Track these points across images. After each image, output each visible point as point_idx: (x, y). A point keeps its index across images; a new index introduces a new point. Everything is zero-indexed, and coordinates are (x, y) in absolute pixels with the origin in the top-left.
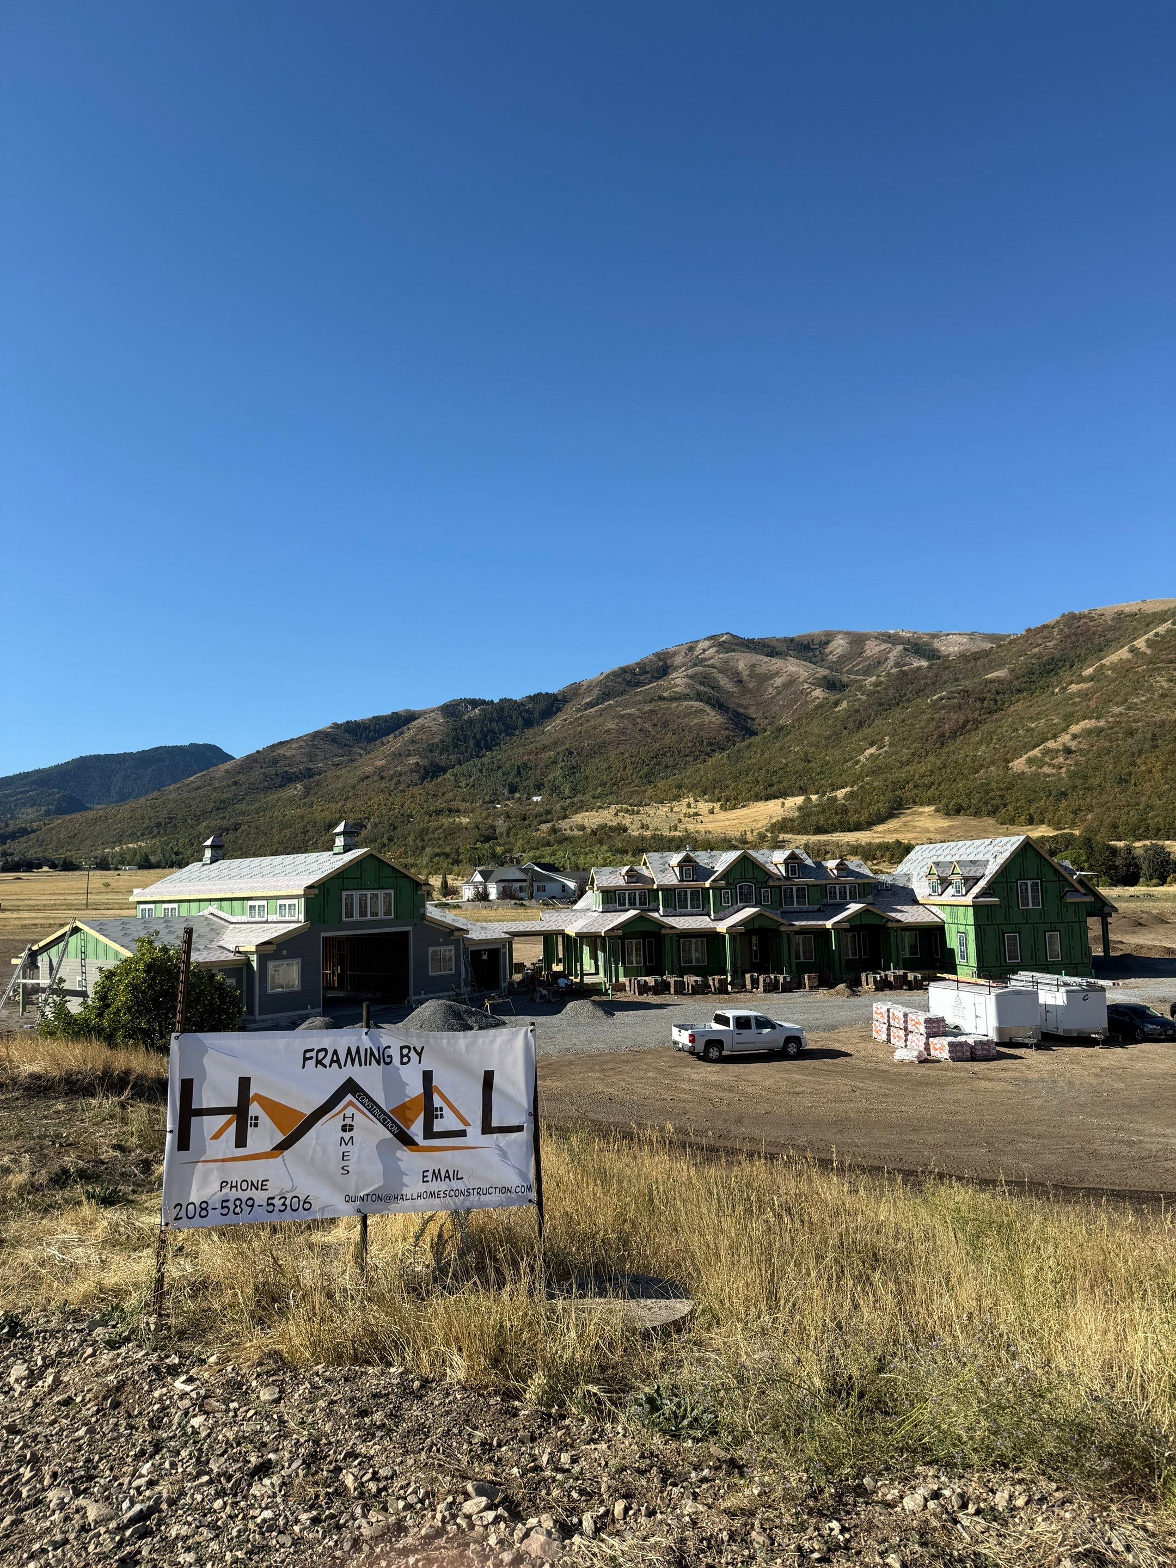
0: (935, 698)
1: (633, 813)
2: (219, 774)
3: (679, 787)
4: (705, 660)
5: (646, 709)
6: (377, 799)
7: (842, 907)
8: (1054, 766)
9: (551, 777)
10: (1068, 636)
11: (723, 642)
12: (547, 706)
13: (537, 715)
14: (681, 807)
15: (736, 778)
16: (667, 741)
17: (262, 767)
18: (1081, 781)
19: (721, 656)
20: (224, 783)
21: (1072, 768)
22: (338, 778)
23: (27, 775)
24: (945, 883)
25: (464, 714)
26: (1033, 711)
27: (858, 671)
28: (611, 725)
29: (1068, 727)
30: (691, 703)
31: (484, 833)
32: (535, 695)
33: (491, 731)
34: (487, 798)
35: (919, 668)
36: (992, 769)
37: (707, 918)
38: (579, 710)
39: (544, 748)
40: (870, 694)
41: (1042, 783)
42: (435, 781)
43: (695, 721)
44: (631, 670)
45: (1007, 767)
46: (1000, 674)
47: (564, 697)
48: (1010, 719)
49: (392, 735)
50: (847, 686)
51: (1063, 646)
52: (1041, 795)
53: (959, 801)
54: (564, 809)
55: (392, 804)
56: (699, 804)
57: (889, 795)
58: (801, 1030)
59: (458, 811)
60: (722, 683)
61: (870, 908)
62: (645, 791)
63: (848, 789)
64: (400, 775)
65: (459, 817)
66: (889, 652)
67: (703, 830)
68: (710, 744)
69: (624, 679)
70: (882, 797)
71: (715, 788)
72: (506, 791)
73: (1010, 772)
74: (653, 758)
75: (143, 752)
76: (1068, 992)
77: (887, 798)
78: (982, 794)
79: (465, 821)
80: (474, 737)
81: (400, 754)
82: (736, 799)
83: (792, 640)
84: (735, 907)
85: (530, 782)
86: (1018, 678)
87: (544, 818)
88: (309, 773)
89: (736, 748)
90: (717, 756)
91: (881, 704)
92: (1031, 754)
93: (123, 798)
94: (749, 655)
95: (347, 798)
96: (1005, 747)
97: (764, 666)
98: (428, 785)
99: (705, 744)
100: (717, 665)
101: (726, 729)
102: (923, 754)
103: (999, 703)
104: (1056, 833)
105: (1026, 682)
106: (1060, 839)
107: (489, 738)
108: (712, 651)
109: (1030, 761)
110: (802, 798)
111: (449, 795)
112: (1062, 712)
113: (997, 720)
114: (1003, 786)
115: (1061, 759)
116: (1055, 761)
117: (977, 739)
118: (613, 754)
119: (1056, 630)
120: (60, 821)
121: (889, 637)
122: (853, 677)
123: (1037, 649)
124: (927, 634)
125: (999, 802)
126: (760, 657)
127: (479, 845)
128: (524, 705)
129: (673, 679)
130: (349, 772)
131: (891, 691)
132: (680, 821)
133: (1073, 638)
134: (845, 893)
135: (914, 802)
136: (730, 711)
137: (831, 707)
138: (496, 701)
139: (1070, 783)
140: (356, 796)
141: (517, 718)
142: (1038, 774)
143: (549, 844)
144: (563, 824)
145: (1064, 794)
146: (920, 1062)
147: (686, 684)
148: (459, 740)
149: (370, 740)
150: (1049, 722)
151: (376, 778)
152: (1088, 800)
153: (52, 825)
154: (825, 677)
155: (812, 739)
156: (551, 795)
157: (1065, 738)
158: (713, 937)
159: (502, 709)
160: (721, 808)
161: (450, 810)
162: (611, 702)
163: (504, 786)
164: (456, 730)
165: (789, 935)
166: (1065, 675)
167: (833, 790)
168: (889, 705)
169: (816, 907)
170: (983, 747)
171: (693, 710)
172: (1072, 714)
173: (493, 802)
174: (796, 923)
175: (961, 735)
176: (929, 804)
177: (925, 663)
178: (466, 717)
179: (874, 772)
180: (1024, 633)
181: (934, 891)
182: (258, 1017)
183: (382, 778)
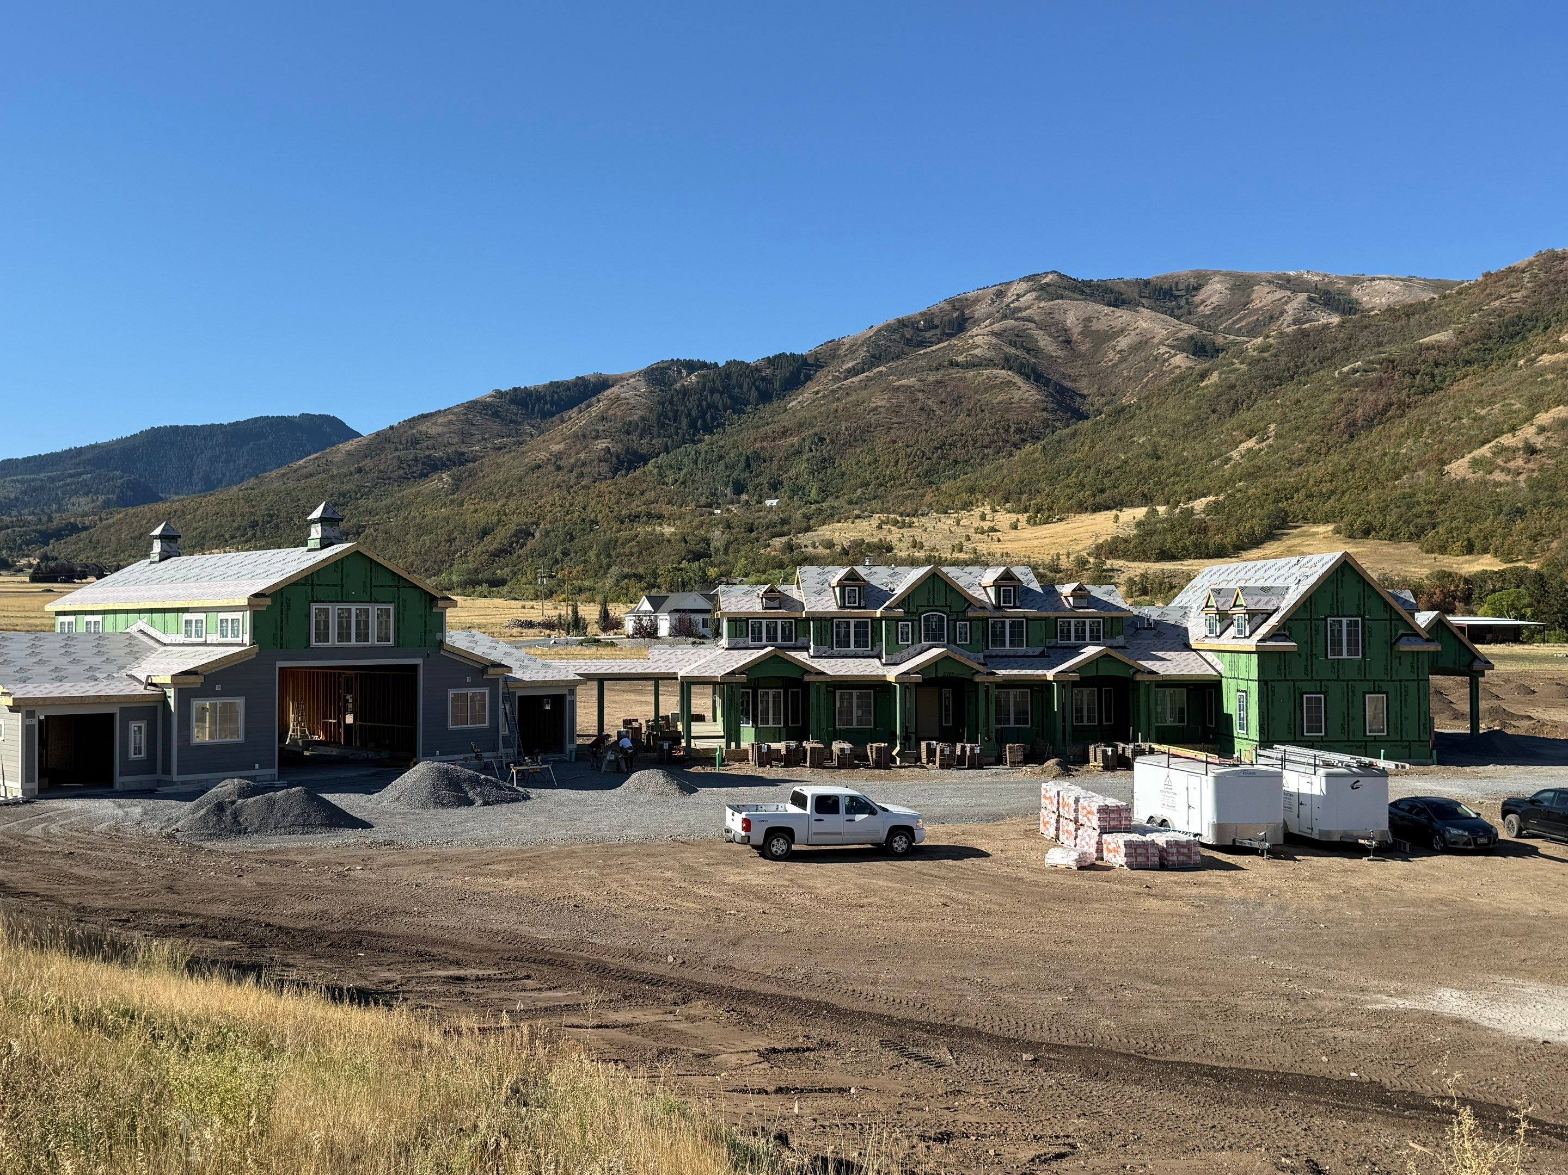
0: (1345, 369)
1: (904, 525)
2: (338, 457)
3: (972, 490)
4: (1019, 310)
5: (931, 379)
6: (550, 498)
7: (1075, 650)
8: (1509, 471)
9: (792, 473)
10: (1544, 285)
11: (1048, 285)
12: (792, 373)
13: (777, 385)
14: (971, 519)
15: (1053, 480)
16: (958, 426)
17: (396, 449)
18: (1547, 493)
19: (1042, 304)
20: (344, 470)
21: (1535, 474)
22: (499, 466)
23: (79, 451)
24: (1225, 619)
25: (675, 381)
26: (1486, 391)
27: (1240, 329)
28: (880, 401)
29: (1534, 414)
30: (995, 371)
31: (693, 547)
32: (775, 357)
33: (712, 406)
34: (703, 501)
35: (1326, 327)
36: (1421, 473)
37: (877, 660)
38: (836, 380)
39: (785, 433)
40: (1253, 363)
41: (1490, 495)
42: (632, 474)
43: (1000, 398)
44: (913, 324)
45: (1441, 471)
46: (1443, 336)
47: (817, 360)
48: (1451, 403)
49: (576, 409)
50: (1223, 350)
51: (1536, 299)
52: (1487, 512)
53: (1369, 518)
54: (808, 517)
55: (571, 505)
56: (998, 516)
57: (1270, 507)
58: (917, 818)
59: (660, 517)
60: (1042, 344)
61: (1113, 653)
62: (923, 496)
63: (1211, 498)
64: (584, 464)
65: (660, 525)
66: (1287, 302)
67: (999, 551)
68: (1019, 431)
69: (903, 336)
70: (1258, 511)
71: (1021, 493)
72: (728, 491)
73: (1446, 478)
74: (936, 448)
75: (237, 423)
76: (1328, 775)
77: (1265, 511)
78: (1403, 509)
79: (668, 530)
80: (689, 415)
81: (584, 436)
82: (1050, 509)
83: (1147, 283)
84: (918, 647)
85: (763, 479)
86: (1467, 344)
87: (778, 529)
88: (460, 459)
89: (1055, 437)
90: (1028, 448)
91: (1267, 378)
92: (1477, 453)
93: (210, 485)
94: (1082, 304)
95: (511, 494)
96: (1441, 442)
97: (1103, 320)
98: (623, 481)
99: (1012, 430)
100: (1036, 318)
101: (1044, 410)
102: (1324, 450)
103: (1438, 379)
104: (1504, 566)
105: (1478, 350)
106: (1508, 576)
107: (708, 416)
108: (1030, 297)
109: (1476, 464)
110: (1144, 510)
111: (651, 495)
112: (1527, 393)
113: (1432, 404)
114: (1434, 498)
115: (1520, 462)
116: (1512, 465)
117: (1402, 430)
118: (880, 441)
119: (1527, 275)
120: (121, 515)
121: (1289, 281)
122: (1231, 337)
123: (1497, 303)
124: (1342, 278)
125: (1426, 521)
126: (1098, 307)
127: (684, 564)
128: (760, 371)
129: (972, 337)
130: (514, 458)
131: (1284, 359)
132: (968, 538)
133: (1551, 287)
134: (1084, 631)
135: (1305, 519)
136: (1051, 385)
137: (1195, 381)
138: (721, 364)
139: (1531, 496)
140: (523, 493)
141: (749, 390)
142: (1485, 483)
143: (781, 566)
144: (803, 539)
145: (1520, 512)
146: (1080, 868)
147: (991, 347)
148: (666, 417)
149: (546, 415)
150: (1508, 408)
151: (551, 468)
152: (1554, 521)
153: (110, 521)
154: (1191, 337)
155: (1166, 426)
156: (791, 498)
157: (1528, 432)
158: (880, 688)
159: (728, 376)
160: (1028, 522)
161: (649, 515)
162: (881, 368)
163: (727, 485)
164: (663, 404)
165: (987, 687)
166: (1536, 340)
167: (1190, 499)
168: (1279, 378)
169: (1038, 650)
170: (1410, 442)
171: (998, 381)
172: (1540, 397)
173: (710, 506)
174: (1001, 672)
175: (1380, 423)
176: (1326, 522)
177: (1335, 320)
178: (678, 386)
179: (1251, 476)
180: (1480, 278)
181: (1211, 631)
182: (176, 778)
183: (559, 468)
